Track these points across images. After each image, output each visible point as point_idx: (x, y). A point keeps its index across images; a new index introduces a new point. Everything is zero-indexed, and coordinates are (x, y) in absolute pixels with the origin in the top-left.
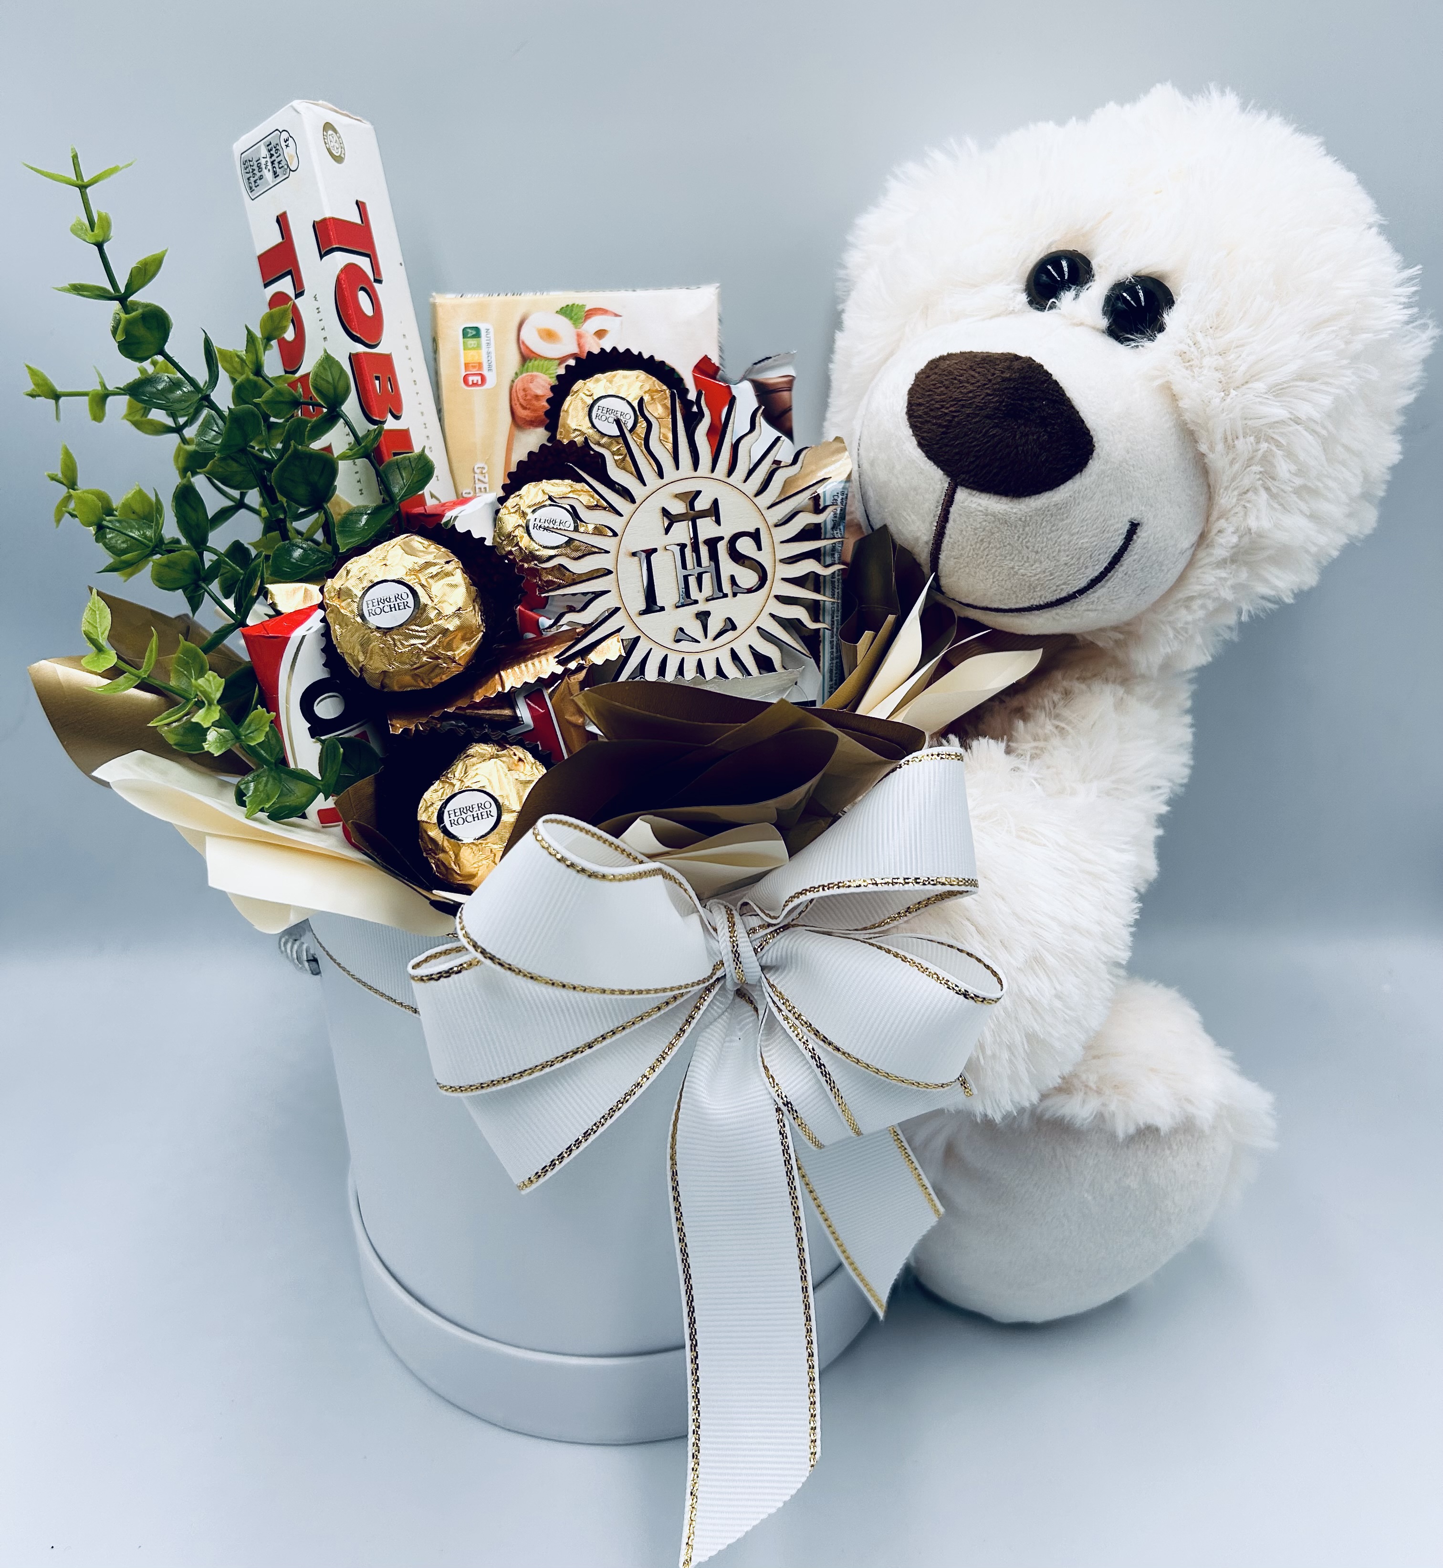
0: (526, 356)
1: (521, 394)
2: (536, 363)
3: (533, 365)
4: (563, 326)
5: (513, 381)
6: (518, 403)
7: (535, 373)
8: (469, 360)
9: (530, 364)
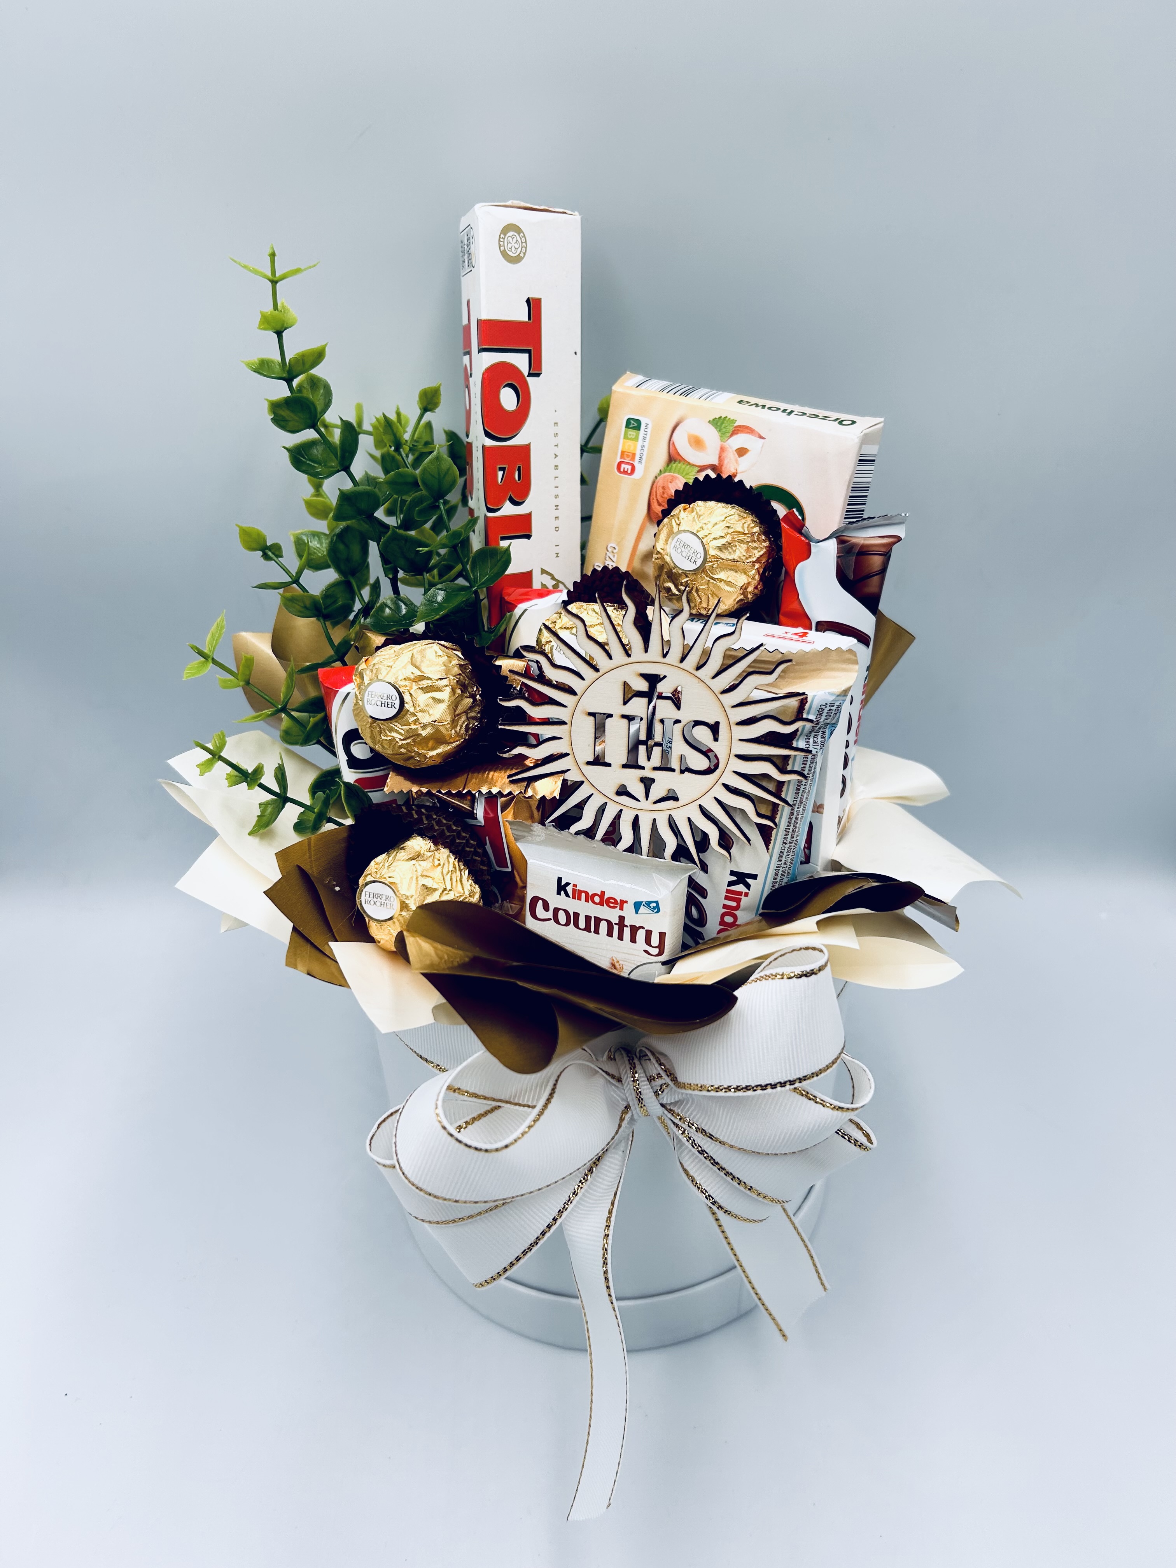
0: (673, 458)
1: (660, 491)
2: (679, 465)
3: (676, 466)
4: (711, 437)
5: (656, 477)
6: (655, 498)
7: (676, 475)
8: (626, 449)
9: (674, 465)
